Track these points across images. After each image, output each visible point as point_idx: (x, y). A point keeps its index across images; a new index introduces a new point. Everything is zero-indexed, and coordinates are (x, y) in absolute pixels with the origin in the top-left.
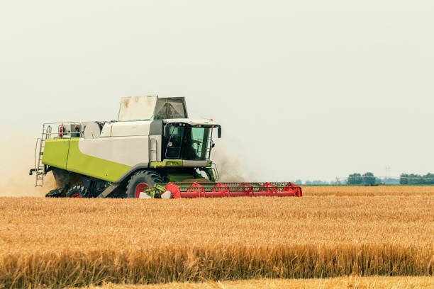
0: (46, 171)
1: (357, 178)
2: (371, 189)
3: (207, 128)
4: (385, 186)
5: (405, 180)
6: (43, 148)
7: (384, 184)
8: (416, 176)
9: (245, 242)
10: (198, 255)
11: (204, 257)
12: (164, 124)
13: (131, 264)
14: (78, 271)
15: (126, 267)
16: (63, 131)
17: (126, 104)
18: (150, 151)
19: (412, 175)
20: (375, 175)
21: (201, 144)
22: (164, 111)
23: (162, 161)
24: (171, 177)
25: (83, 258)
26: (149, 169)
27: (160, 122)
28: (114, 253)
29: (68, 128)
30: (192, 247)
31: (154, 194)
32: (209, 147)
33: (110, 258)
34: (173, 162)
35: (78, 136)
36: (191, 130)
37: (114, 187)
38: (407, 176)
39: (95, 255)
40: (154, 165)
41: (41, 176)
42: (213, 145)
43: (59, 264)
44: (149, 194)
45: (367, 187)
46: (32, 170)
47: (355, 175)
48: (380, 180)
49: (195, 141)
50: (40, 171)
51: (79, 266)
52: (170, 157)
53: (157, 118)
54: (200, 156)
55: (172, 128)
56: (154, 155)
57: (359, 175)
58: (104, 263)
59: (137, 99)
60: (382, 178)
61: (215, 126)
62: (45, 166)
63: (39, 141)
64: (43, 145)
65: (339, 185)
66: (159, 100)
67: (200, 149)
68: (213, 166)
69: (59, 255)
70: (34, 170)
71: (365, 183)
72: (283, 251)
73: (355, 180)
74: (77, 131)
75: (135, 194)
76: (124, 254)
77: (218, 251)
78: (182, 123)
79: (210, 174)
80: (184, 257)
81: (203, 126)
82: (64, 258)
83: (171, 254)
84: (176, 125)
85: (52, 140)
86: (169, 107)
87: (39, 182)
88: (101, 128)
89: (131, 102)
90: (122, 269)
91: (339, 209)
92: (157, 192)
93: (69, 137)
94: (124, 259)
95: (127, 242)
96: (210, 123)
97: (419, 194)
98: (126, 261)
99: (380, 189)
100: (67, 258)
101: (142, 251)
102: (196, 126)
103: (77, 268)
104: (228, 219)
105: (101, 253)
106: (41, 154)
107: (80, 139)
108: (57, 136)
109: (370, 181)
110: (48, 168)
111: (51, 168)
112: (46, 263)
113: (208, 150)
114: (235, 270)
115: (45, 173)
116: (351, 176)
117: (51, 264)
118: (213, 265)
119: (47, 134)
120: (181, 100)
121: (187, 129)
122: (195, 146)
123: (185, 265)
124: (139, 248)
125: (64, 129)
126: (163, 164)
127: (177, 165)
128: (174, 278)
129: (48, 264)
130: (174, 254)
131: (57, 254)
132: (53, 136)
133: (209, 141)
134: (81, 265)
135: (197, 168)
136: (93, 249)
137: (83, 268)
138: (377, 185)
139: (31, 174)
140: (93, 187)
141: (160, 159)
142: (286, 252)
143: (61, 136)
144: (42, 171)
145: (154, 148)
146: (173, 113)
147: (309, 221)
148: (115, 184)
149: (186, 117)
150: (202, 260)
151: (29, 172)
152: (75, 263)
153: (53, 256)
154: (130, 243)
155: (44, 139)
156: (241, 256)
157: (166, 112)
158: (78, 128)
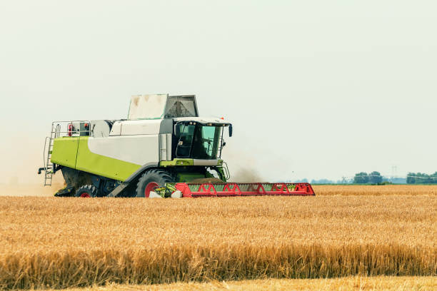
0: (55, 170)
1: (363, 177)
2: (377, 188)
3: (218, 126)
4: (392, 186)
5: (412, 180)
6: (52, 147)
7: (391, 183)
8: (423, 175)
9: (251, 242)
10: (202, 255)
11: (209, 257)
12: (174, 123)
13: (135, 263)
14: (81, 271)
15: (130, 267)
16: (72, 130)
17: (136, 102)
18: (160, 150)
19: (419, 174)
20: (381, 175)
21: (212, 143)
22: (175, 109)
23: (172, 160)
24: (182, 177)
25: (86, 258)
26: (159, 168)
27: (170, 121)
28: (118, 253)
29: (78, 127)
30: (197, 247)
31: (164, 193)
32: (219, 145)
33: (114, 258)
34: (184, 161)
35: (87, 134)
36: (201, 128)
37: (124, 186)
38: (414, 175)
39: (98, 255)
40: (164, 164)
41: (50, 175)
42: (224, 144)
43: (62, 265)
44: (159, 194)
45: (374, 186)
46: (40, 169)
47: (361, 174)
48: (387, 179)
49: (206, 140)
50: (49, 170)
51: (82, 267)
52: (180, 156)
53: (167, 116)
54: (210, 155)
55: (183, 126)
56: (164, 154)
57: (366, 174)
58: (108, 263)
59: (147, 98)
60: (389, 178)
61: (226, 125)
62: (54, 164)
63: (48, 140)
64: (52, 144)
65: (345, 185)
66: (169, 98)
67: (211, 148)
68: (224, 165)
69: (62, 255)
70: (43, 169)
71: (372, 183)
72: (289, 251)
73: (361, 179)
74: (87, 130)
75: (145, 194)
76: (128, 255)
77: (222, 251)
78: (193, 122)
79: (221, 174)
80: (188, 257)
81: (213, 125)
82: (67, 257)
83: (175, 254)
84: (187, 123)
85: (61, 139)
86: (179, 106)
87: (48, 181)
88: (111, 126)
89: (141, 100)
90: (125, 269)
91: (345, 209)
92: (168, 191)
93: (79, 135)
94: (128, 259)
95: (131, 241)
96: (221, 121)
97: (426, 193)
98: (130, 261)
99: (386, 188)
100: (70, 259)
101: (146, 250)
102: (207, 125)
103: (80, 268)
104: (234, 219)
105: (104, 253)
106: (50, 152)
107: (89, 138)
108: (66, 134)
109: (377, 180)
110: (57, 167)
111: (61, 167)
112: (49, 263)
113: (219, 149)
114: (240, 270)
115: (54, 173)
116: (357, 175)
117: (54, 263)
118: (218, 265)
119: (56, 132)
120: (192, 98)
121: (198, 127)
122: (206, 145)
123: (190, 265)
124: (143, 248)
125: (73, 128)
126: (174, 163)
127: (187, 164)
128: (178, 278)
129: (51, 264)
130: (178, 254)
131: (60, 254)
132: (62, 135)
133: (220, 140)
134: (85, 265)
135: (208, 167)
136: (97, 249)
137: (86, 269)
138: (384, 184)
139: (40, 173)
140: (103, 186)
141: (170, 158)
142: (292, 252)
143: (70, 135)
144: (51, 170)
145: (164, 147)
146: (184, 112)
147: (315, 221)
148: (125, 183)
149: (197, 115)
150: (207, 260)
151: (38, 171)
152: (78, 263)
153: (57, 256)
154: (134, 242)
155: (53, 137)
156: (246, 256)
157: (176, 111)
158: (87, 127)
